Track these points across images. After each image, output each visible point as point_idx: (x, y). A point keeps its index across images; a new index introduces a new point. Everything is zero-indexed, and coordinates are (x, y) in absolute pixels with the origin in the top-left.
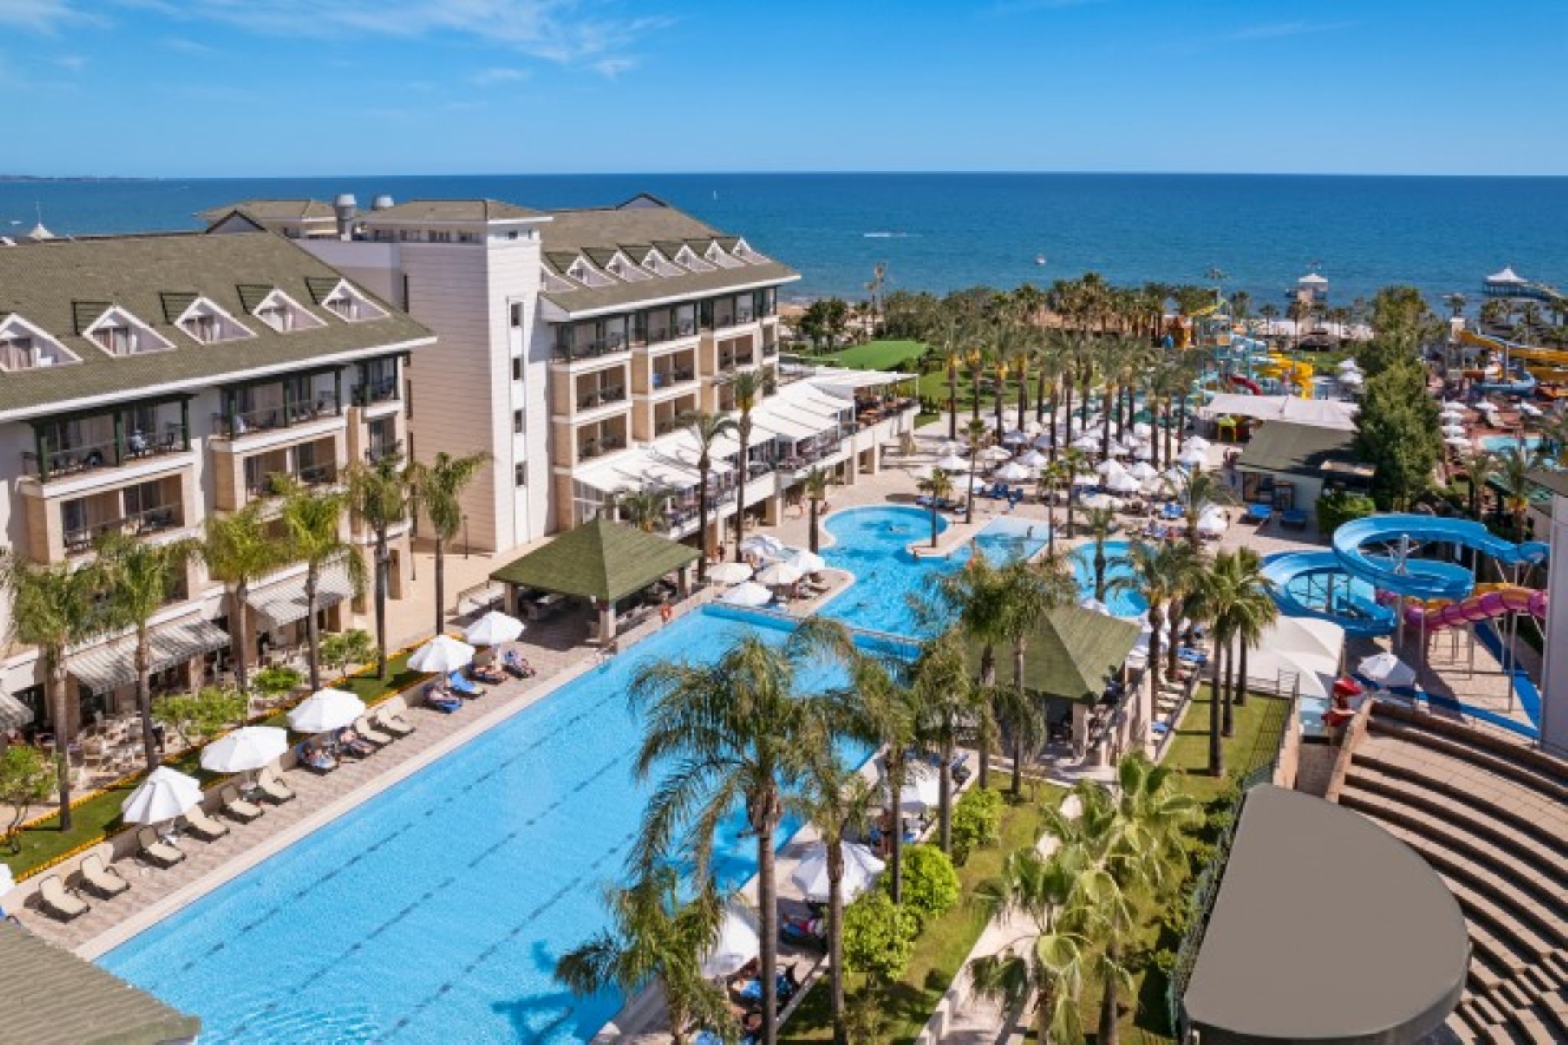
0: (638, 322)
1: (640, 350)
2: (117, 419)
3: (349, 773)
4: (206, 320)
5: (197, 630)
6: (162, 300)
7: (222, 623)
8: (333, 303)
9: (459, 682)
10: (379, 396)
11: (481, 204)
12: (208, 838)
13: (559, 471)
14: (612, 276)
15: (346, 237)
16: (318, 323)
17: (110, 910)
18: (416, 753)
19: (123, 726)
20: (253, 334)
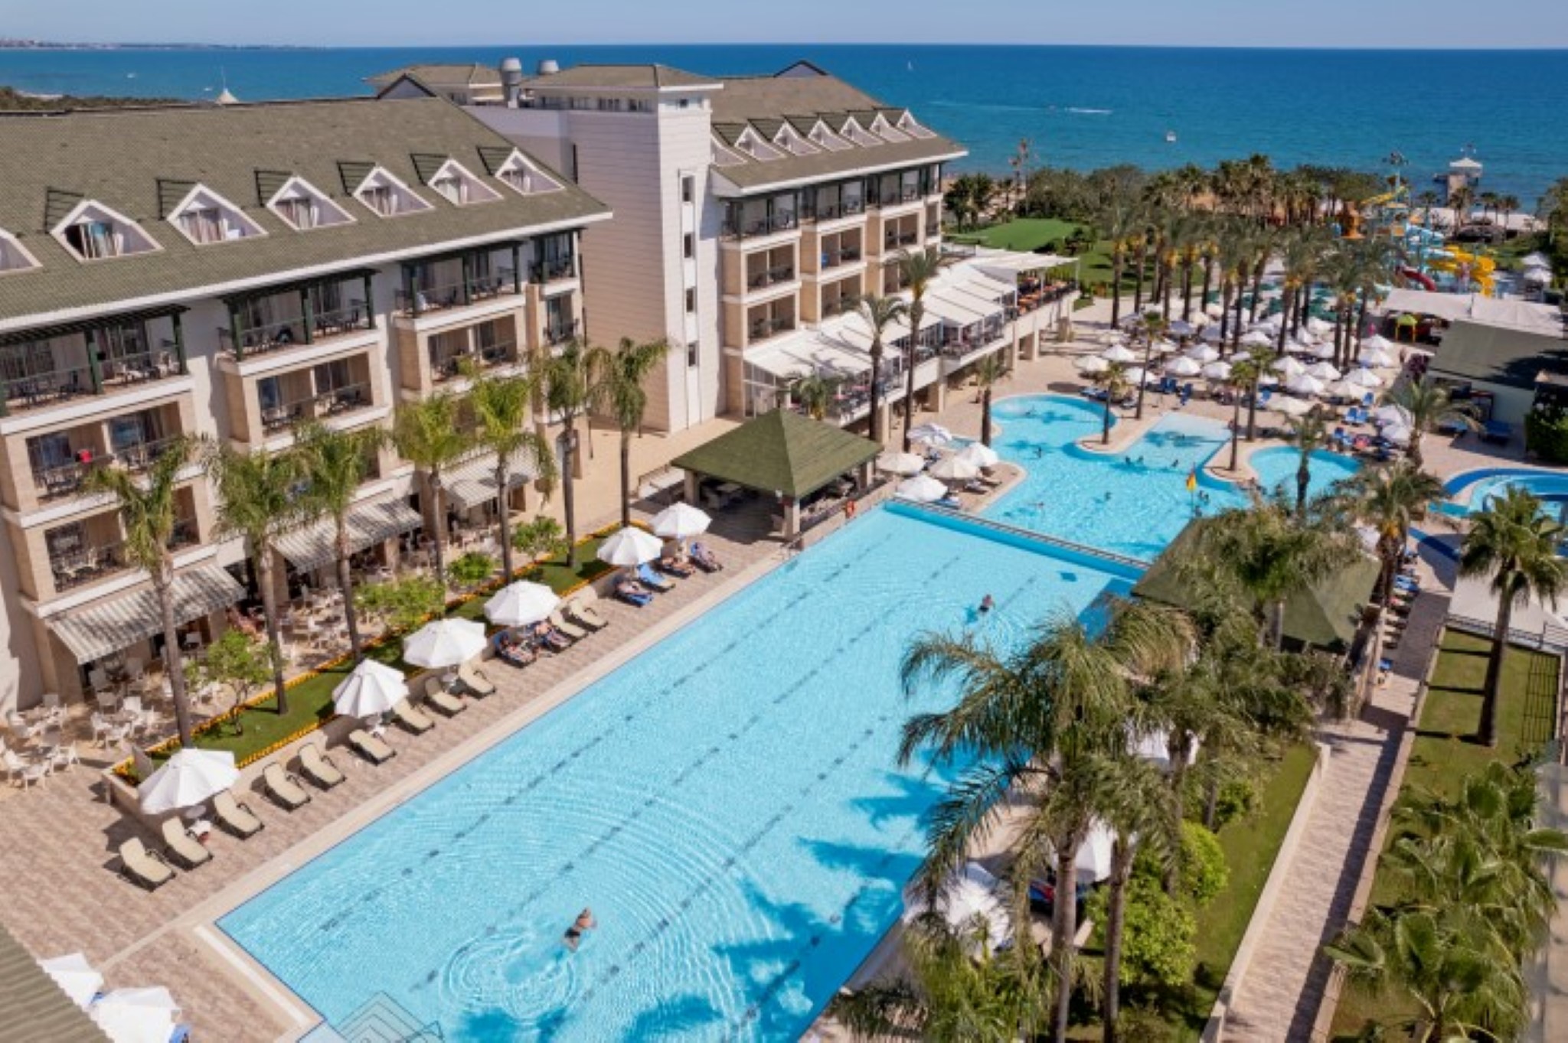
0: (805, 198)
1: (809, 228)
2: (304, 296)
3: (547, 667)
4: (384, 191)
5: (389, 508)
6: (340, 169)
7: (414, 502)
8: (507, 174)
9: (648, 574)
10: (557, 273)
11: (650, 70)
12: (416, 731)
13: (730, 351)
14: (778, 147)
15: (513, 104)
16: (491, 195)
17: (329, 802)
18: (611, 649)
19: (328, 601)
20: (431, 207)
